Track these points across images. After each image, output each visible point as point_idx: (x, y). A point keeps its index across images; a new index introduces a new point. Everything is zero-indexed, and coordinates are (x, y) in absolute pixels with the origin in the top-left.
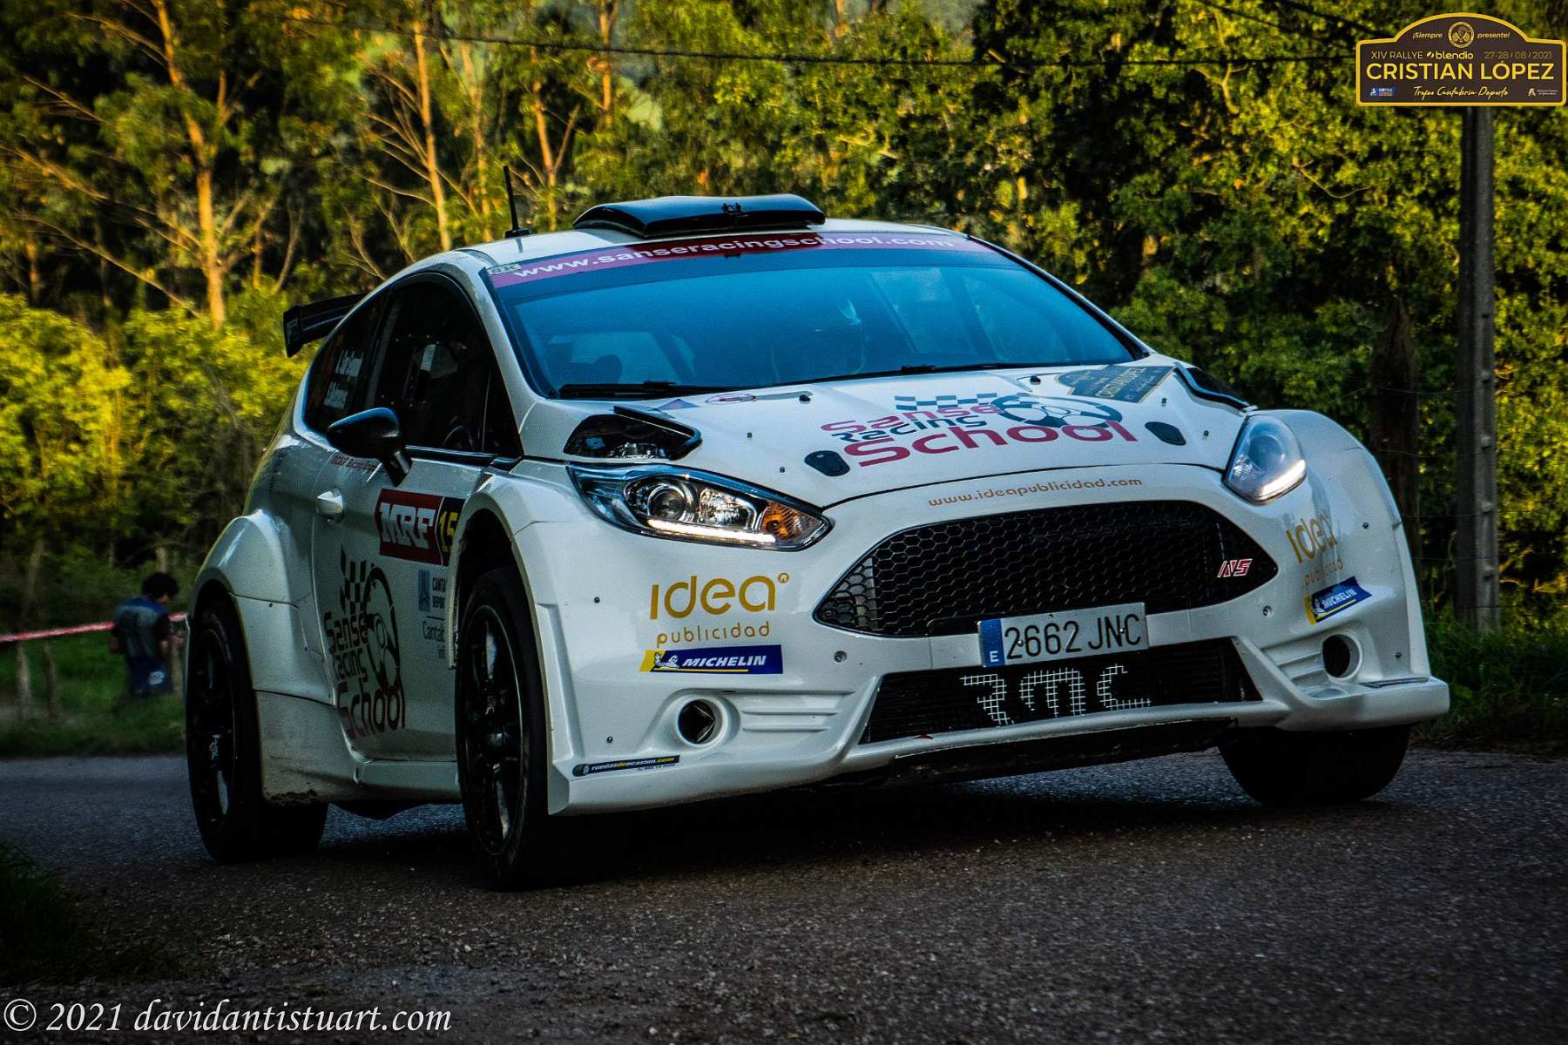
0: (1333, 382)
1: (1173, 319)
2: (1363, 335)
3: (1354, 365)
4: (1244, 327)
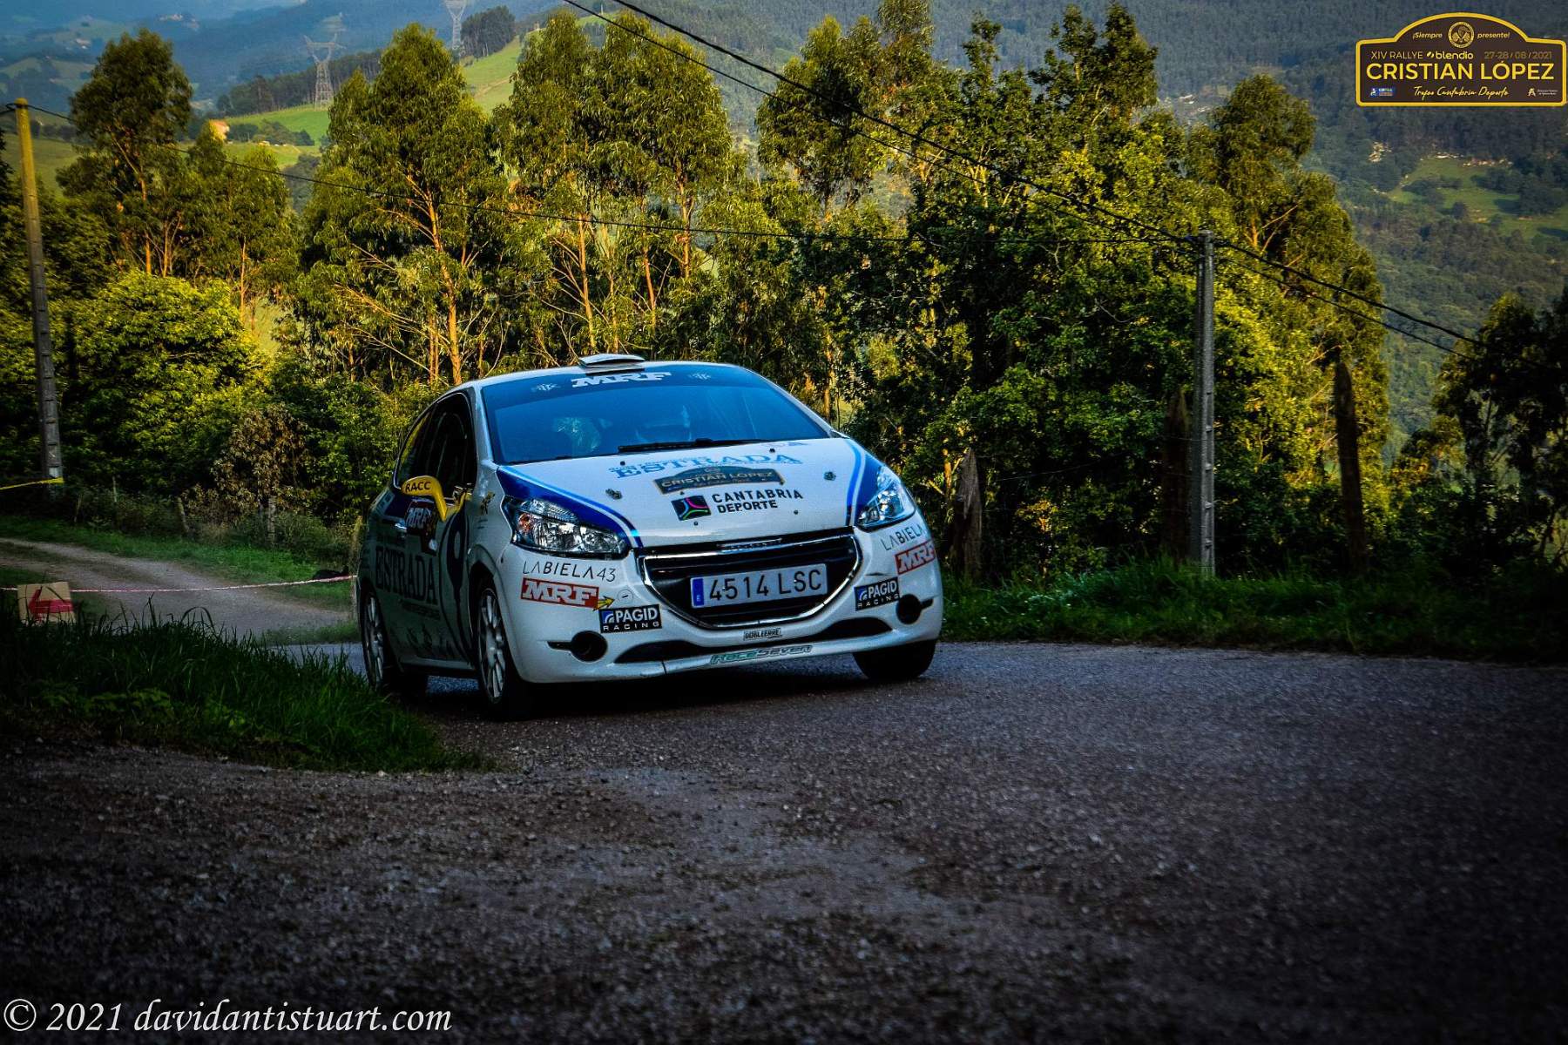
0: (1118, 431)
1: (1025, 393)
2: (1135, 404)
3: (1130, 421)
4: (1066, 398)
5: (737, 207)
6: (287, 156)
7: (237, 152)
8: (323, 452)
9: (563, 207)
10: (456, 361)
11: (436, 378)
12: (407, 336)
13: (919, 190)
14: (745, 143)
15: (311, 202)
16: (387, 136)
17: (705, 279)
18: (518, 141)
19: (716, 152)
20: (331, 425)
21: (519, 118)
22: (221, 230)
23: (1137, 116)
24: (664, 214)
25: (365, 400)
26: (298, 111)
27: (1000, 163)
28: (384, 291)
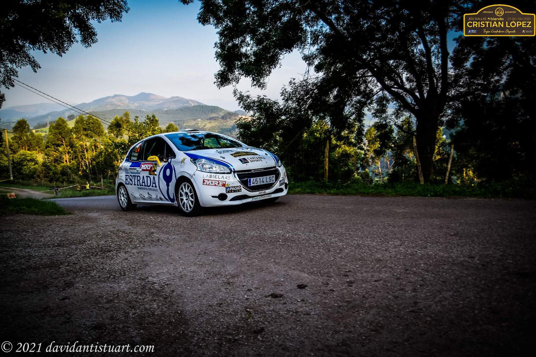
5: (105, 139)
6: (43, 134)
7: (36, 134)
8: (49, 173)
9: (82, 140)
10: (68, 161)
11: (65, 163)
12: (61, 157)
13: (129, 137)
14: (106, 131)
15: (47, 140)
16: (57, 131)
17: (101, 149)
18: (75, 131)
19: (102, 132)
20: (50, 170)
21: (75, 128)
22: (34, 144)
23: (157, 128)
24: (95, 140)
25: (55, 166)
26: (45, 128)
27: (140, 133)
28: (57, 151)
